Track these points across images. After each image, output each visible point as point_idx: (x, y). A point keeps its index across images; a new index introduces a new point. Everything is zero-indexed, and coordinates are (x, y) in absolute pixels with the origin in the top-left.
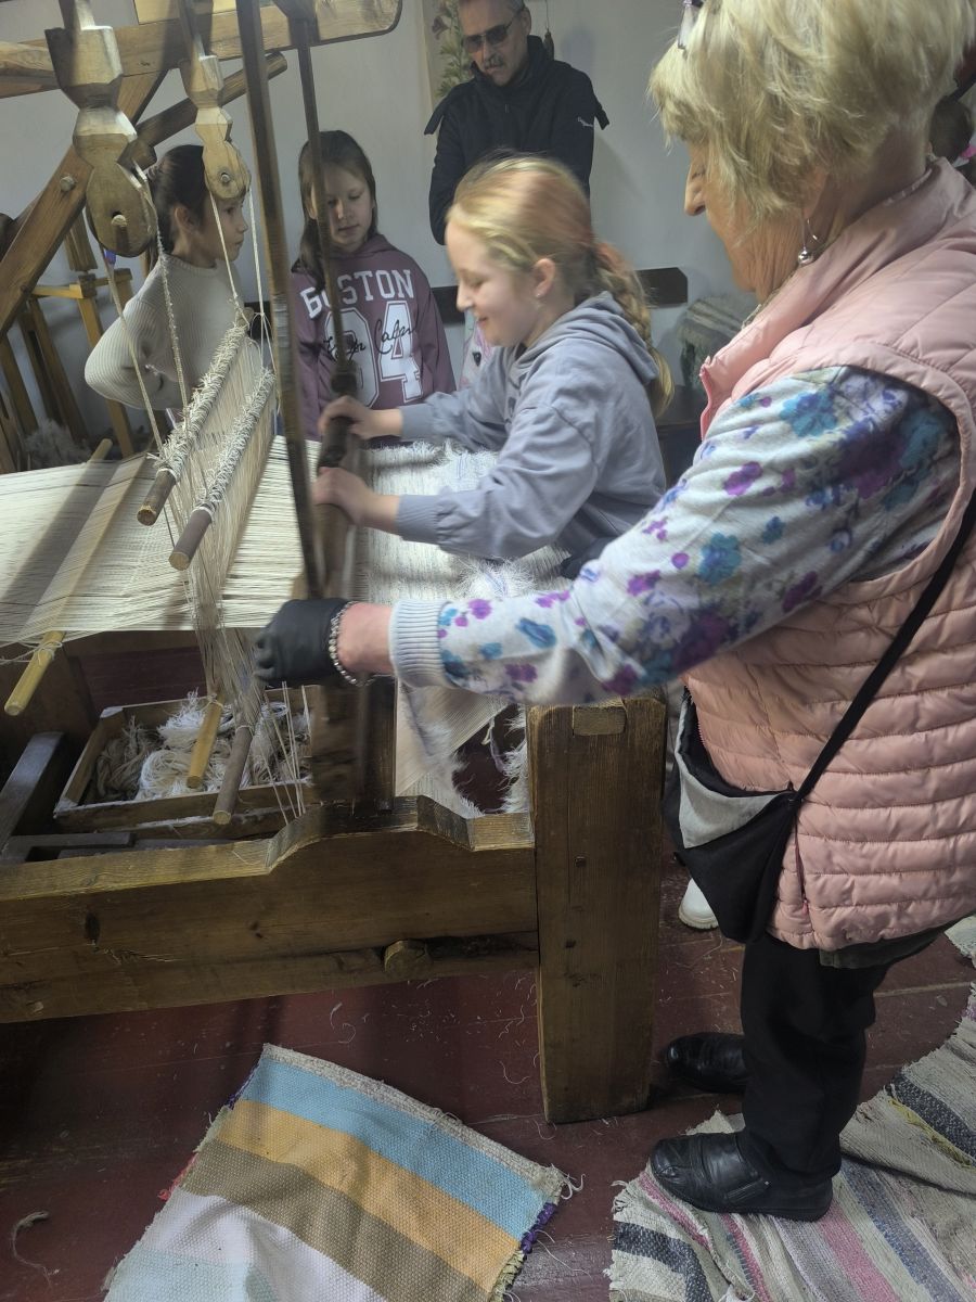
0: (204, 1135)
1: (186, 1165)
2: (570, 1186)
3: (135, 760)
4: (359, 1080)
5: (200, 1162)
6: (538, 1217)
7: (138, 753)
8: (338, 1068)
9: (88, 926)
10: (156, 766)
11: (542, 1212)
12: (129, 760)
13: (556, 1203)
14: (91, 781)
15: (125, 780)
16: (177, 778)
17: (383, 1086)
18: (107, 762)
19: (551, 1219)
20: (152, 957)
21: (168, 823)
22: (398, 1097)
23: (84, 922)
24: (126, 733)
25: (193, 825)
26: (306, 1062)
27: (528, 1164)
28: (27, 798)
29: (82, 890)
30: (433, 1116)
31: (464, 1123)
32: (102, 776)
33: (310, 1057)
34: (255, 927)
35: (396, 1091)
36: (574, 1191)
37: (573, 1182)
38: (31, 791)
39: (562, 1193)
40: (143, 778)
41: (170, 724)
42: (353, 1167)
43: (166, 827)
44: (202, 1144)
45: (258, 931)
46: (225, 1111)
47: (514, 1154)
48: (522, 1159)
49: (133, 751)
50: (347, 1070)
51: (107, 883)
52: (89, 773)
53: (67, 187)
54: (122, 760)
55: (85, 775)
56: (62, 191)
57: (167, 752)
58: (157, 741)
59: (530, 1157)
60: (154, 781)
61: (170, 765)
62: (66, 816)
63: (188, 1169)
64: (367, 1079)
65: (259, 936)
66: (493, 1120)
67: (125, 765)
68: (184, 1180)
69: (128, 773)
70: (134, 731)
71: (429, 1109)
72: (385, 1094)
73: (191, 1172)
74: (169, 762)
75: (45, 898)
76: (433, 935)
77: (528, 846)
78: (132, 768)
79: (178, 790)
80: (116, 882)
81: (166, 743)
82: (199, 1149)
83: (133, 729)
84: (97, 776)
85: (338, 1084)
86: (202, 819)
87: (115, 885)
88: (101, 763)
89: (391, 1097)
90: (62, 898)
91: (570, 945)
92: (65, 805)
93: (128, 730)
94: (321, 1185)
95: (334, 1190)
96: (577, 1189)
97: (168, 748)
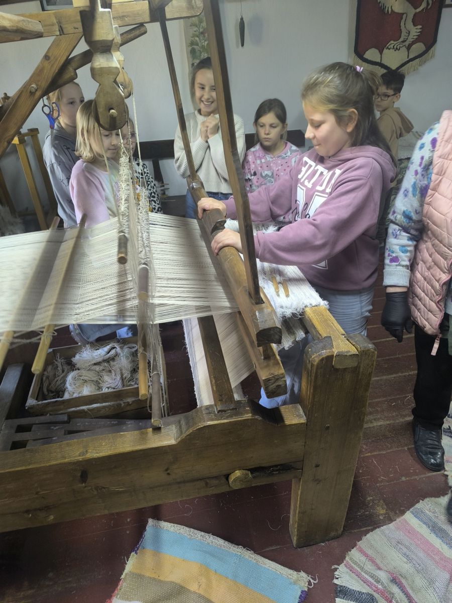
0: (124, 569)
1: (117, 585)
2: (312, 581)
3: (62, 376)
4: (199, 534)
5: (124, 584)
6: (299, 598)
7: (63, 372)
8: (187, 529)
9: (82, 476)
10: (74, 379)
11: (301, 595)
12: (58, 376)
13: (306, 590)
14: (40, 388)
15: (58, 387)
16: (85, 384)
17: (212, 537)
18: (48, 377)
19: (305, 598)
20: (113, 488)
21: (85, 408)
22: (220, 542)
23: (79, 474)
24: (56, 362)
25: (97, 408)
26: (171, 526)
27: (290, 571)
28: (10, 399)
29: (80, 458)
30: (240, 550)
31: (254, 553)
32: (45, 385)
33: (172, 524)
34: (167, 470)
35: (219, 539)
36: (314, 583)
37: (312, 578)
38: (12, 396)
39: (308, 585)
40: (68, 385)
41: (77, 357)
42: (203, 580)
43: (83, 410)
44: (124, 574)
45: (168, 472)
46: (133, 555)
47: (282, 567)
48: (286, 569)
49: (61, 371)
50: (192, 529)
51: (92, 454)
52: (39, 384)
53: (33, 90)
54: (55, 376)
55: (38, 385)
56: (30, 92)
57: (80, 371)
58: (72, 366)
59: (290, 568)
60: (74, 386)
61: (82, 378)
62: (32, 407)
63: (119, 587)
64: (203, 533)
65: (168, 474)
66: (268, 549)
67: (57, 378)
68: (118, 594)
69: (59, 383)
70: (59, 362)
71: (237, 546)
72: (213, 540)
73: (121, 590)
74: (80, 376)
75: (60, 464)
76: (253, 467)
77: (303, 422)
78: (61, 380)
79: (87, 391)
80: (97, 453)
81: (77, 366)
82: (123, 576)
83: (59, 360)
84: (43, 385)
85: (189, 537)
86: (101, 405)
87: (98, 455)
88: (44, 378)
89: (217, 542)
90: (70, 463)
91: (317, 466)
92: (31, 402)
93: (57, 361)
94: (189, 591)
95: (195, 593)
96: (315, 582)
97: (79, 370)
